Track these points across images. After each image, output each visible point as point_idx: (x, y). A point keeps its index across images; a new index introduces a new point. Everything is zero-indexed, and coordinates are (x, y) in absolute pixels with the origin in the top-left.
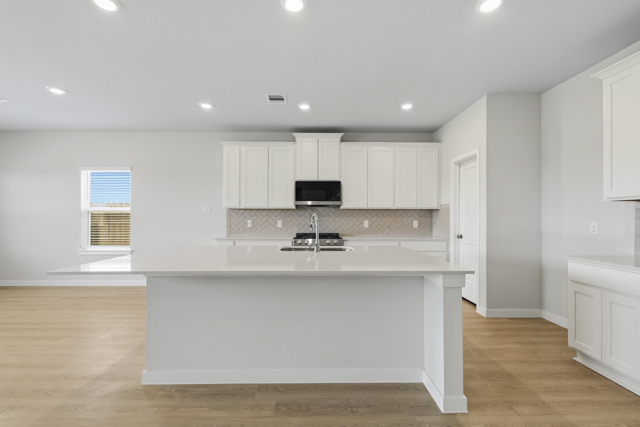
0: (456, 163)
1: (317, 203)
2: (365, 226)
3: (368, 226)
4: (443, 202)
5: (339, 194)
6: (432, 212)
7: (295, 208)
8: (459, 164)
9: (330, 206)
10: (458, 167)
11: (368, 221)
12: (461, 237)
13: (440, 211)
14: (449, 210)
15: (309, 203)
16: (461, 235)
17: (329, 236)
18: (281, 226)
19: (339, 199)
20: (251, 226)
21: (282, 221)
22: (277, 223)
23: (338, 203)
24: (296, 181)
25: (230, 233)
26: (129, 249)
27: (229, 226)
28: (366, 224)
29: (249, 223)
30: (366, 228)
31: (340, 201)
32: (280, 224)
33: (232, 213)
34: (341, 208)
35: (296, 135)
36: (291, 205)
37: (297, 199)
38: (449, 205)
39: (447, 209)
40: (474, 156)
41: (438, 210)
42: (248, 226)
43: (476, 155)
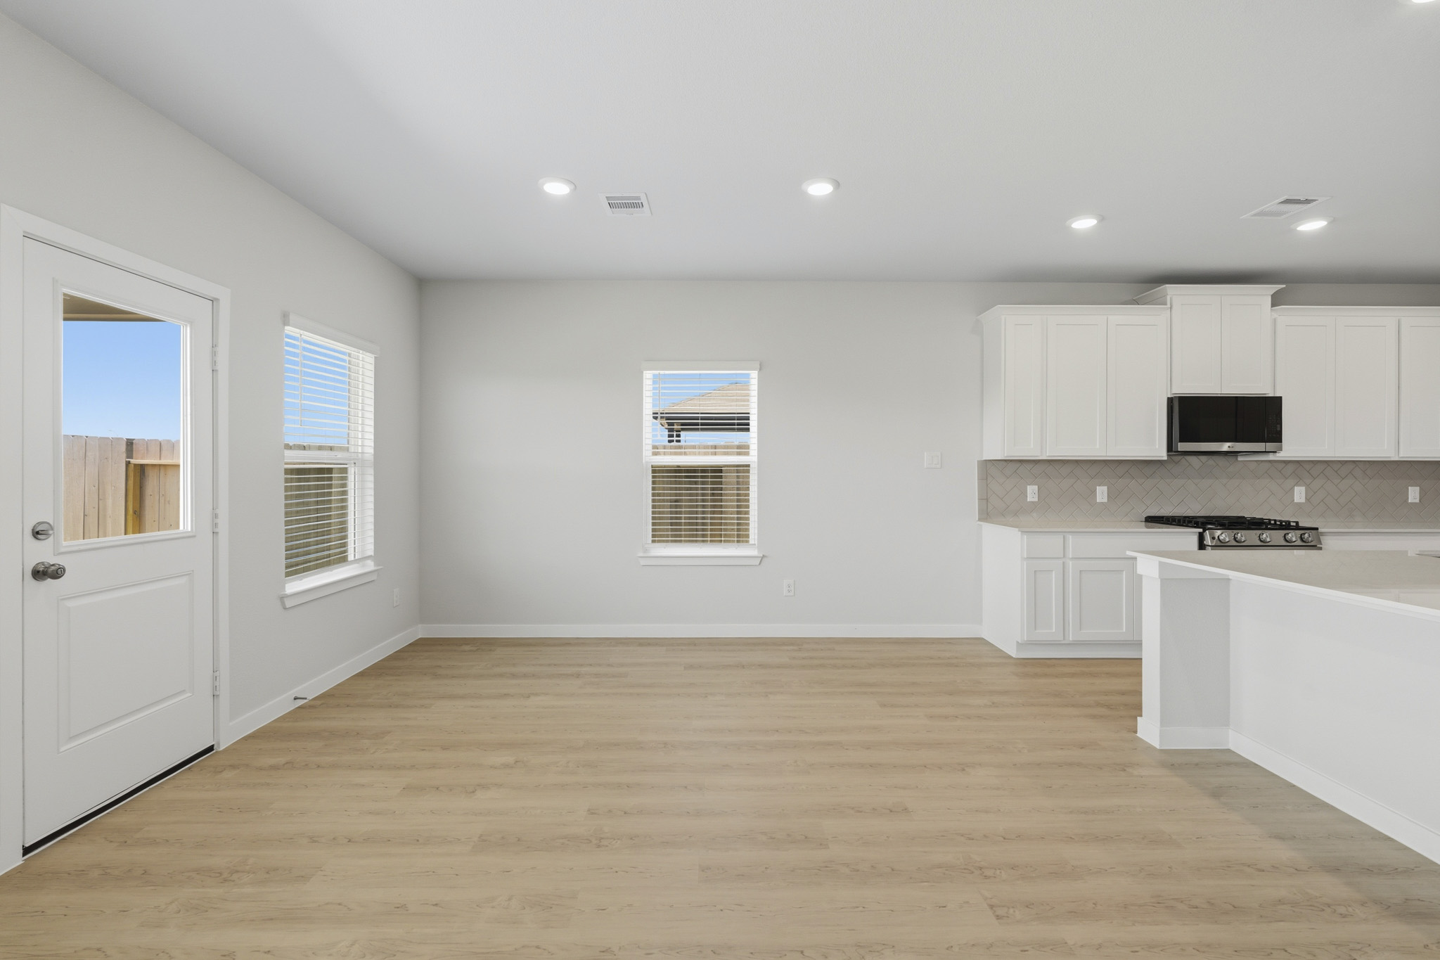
1: (1229, 447)
2: (1296, 500)
3: (1303, 500)
5: (1279, 426)
7: (1165, 458)
11: (1303, 489)
18: (1105, 500)
19: (1276, 438)
20: (1036, 500)
21: (1105, 488)
22: (1094, 492)
23: (1270, 446)
24: (1169, 396)
25: (986, 515)
26: (754, 552)
27: (984, 499)
28: (1299, 494)
29: (1032, 493)
30: (1298, 504)
31: (1281, 442)
32: (1102, 493)
33: (991, 469)
34: (1271, 457)
35: (1172, 290)
36: (1158, 450)
37: (1183, 439)
42: (1028, 501)
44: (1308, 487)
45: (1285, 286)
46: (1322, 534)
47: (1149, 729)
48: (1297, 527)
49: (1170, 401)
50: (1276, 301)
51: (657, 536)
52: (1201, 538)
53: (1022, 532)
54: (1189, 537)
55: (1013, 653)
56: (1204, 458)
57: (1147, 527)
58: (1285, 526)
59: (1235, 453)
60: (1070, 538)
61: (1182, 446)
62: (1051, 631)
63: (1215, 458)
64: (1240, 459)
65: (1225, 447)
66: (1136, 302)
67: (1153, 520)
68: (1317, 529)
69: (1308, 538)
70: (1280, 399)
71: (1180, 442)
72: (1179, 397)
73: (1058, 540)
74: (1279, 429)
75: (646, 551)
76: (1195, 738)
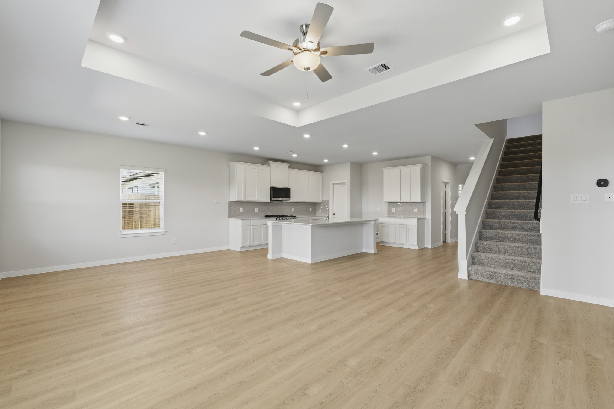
0: (332, 184)
6: (316, 204)
7: (270, 201)
8: (334, 184)
12: (334, 214)
14: (329, 203)
18: (257, 212)
20: (242, 212)
21: (257, 209)
23: (288, 199)
25: (231, 216)
26: (163, 230)
27: (230, 212)
28: (293, 210)
29: (241, 210)
30: (293, 212)
31: (290, 198)
32: (256, 210)
33: (231, 204)
34: (289, 201)
35: (272, 163)
36: (268, 199)
37: (273, 197)
38: (329, 201)
39: (327, 203)
40: (345, 183)
41: (321, 203)
42: (240, 212)
43: (346, 183)
44: (295, 208)
45: (291, 164)
46: (297, 217)
47: (270, 257)
48: (293, 216)
49: (271, 188)
50: (290, 167)
51: (124, 228)
52: (276, 219)
53: (241, 220)
54: (274, 219)
55: (239, 250)
56: (276, 201)
58: (291, 216)
59: (282, 200)
60: (251, 220)
61: (273, 199)
62: (248, 244)
63: (279, 201)
64: (283, 202)
65: (280, 199)
67: (267, 216)
69: (294, 217)
70: (290, 189)
73: (249, 221)
74: (290, 195)
75: (120, 232)
76: (277, 256)
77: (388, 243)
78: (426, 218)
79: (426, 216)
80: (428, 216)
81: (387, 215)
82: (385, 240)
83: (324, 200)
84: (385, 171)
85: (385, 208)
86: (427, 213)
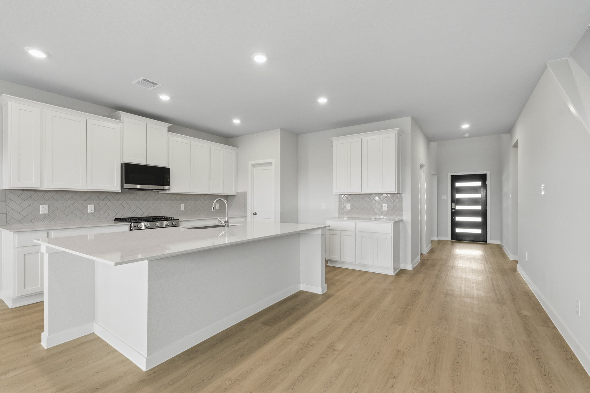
0: (252, 165)
1: (148, 187)
2: (181, 209)
3: (184, 209)
4: (240, 190)
5: (169, 180)
6: (227, 197)
7: (120, 191)
8: (254, 165)
9: (156, 190)
10: (253, 167)
11: (184, 205)
12: (255, 214)
13: (236, 196)
14: (246, 196)
15: (138, 186)
16: (256, 213)
17: (156, 219)
18: (93, 211)
19: (168, 184)
20: (46, 212)
21: (92, 206)
22: (86, 207)
23: (167, 188)
24: (122, 163)
25: (5, 223)
27: (4, 214)
28: (182, 207)
29: (43, 209)
31: (170, 186)
32: (91, 208)
33: (9, 195)
34: (168, 192)
36: (118, 189)
37: (126, 183)
38: (246, 192)
39: (244, 195)
40: (271, 163)
41: (234, 196)
42: (41, 213)
43: (273, 163)
44: (185, 203)
45: (172, 125)
46: (181, 221)
48: (173, 219)
49: (122, 165)
50: (170, 130)
52: (131, 227)
53: (13, 232)
55: (11, 305)
56: (137, 192)
57: (115, 223)
58: (170, 219)
61: (126, 186)
62: (37, 287)
63: (149, 192)
66: (111, 117)
68: (178, 220)
69: (174, 223)
70: (169, 169)
71: (125, 184)
72: (125, 163)
74: (169, 181)
77: (342, 263)
78: (402, 221)
79: (402, 215)
80: (407, 216)
81: (337, 215)
82: (336, 257)
83: (239, 191)
84: (335, 143)
85: (333, 205)
86: (404, 213)
